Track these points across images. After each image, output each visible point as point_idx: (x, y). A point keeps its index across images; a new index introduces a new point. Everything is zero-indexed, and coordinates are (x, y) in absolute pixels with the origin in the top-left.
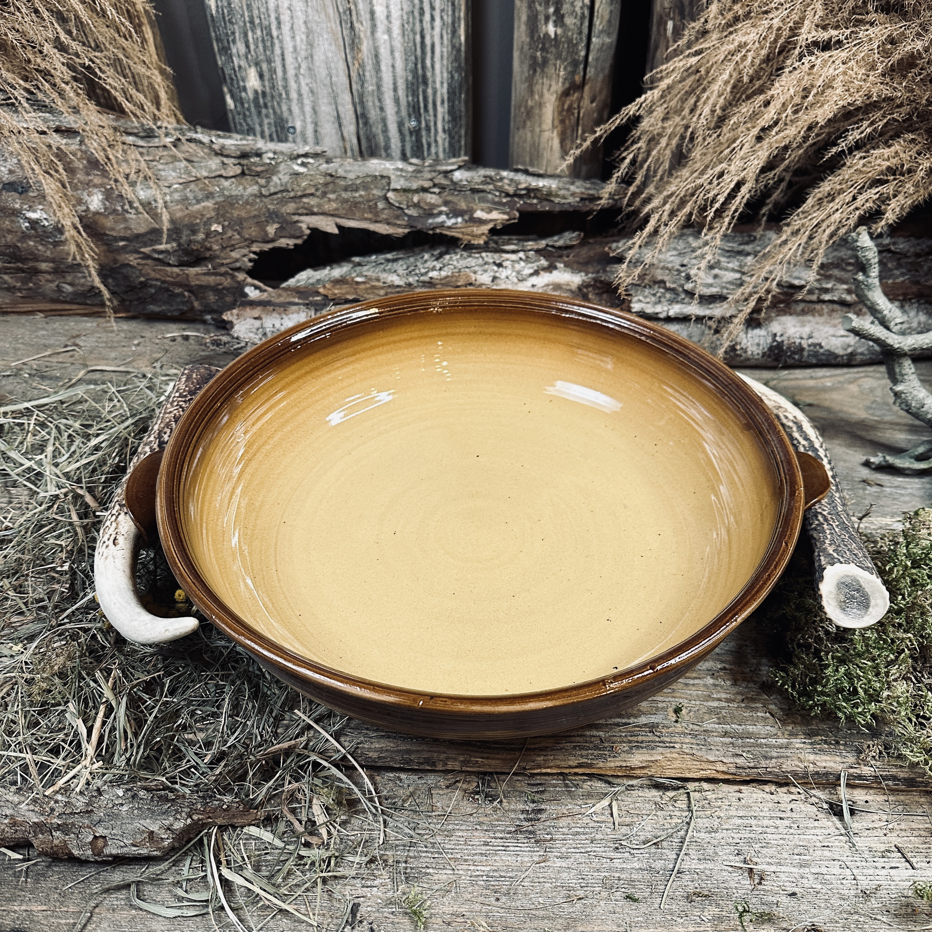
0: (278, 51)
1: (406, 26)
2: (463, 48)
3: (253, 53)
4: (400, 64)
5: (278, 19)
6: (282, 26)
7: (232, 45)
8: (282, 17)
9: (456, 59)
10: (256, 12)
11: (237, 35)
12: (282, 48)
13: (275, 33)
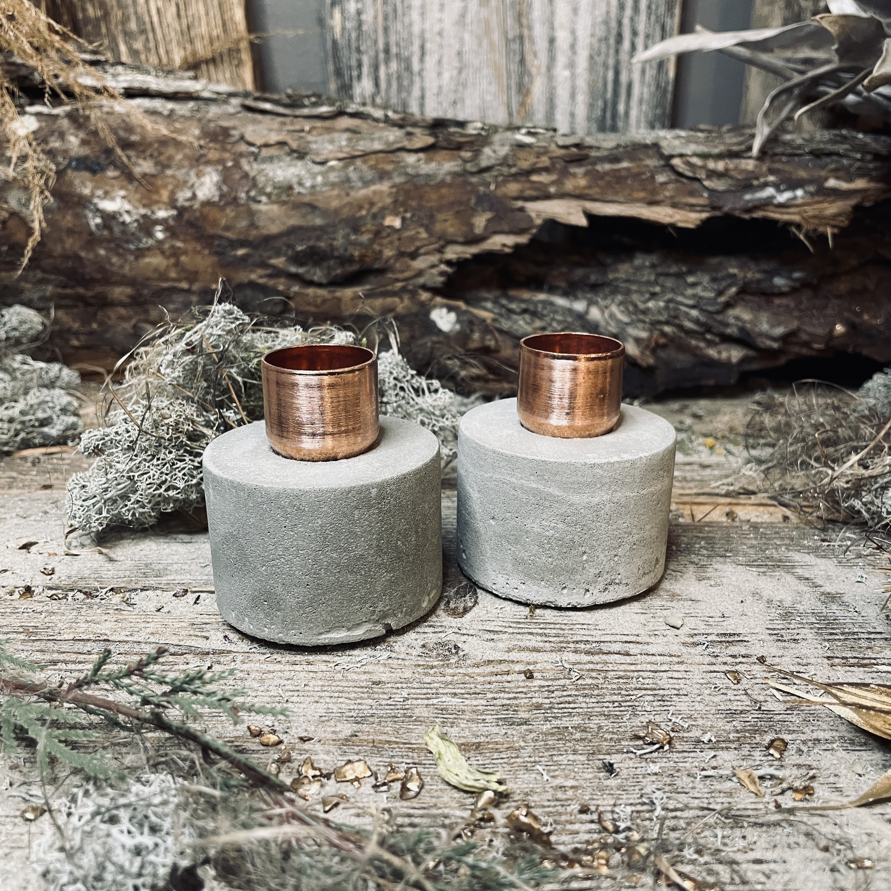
0: (416, 92)
1: (596, 57)
2: (670, 88)
3: (383, 93)
4: (581, 111)
5: (422, 48)
6: (427, 58)
7: (355, 83)
8: (428, 46)
9: (660, 105)
10: (393, 39)
11: (365, 69)
12: (423, 90)
13: (416, 66)
